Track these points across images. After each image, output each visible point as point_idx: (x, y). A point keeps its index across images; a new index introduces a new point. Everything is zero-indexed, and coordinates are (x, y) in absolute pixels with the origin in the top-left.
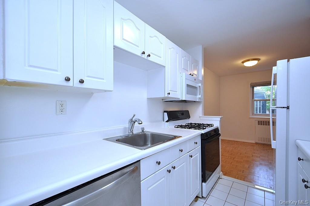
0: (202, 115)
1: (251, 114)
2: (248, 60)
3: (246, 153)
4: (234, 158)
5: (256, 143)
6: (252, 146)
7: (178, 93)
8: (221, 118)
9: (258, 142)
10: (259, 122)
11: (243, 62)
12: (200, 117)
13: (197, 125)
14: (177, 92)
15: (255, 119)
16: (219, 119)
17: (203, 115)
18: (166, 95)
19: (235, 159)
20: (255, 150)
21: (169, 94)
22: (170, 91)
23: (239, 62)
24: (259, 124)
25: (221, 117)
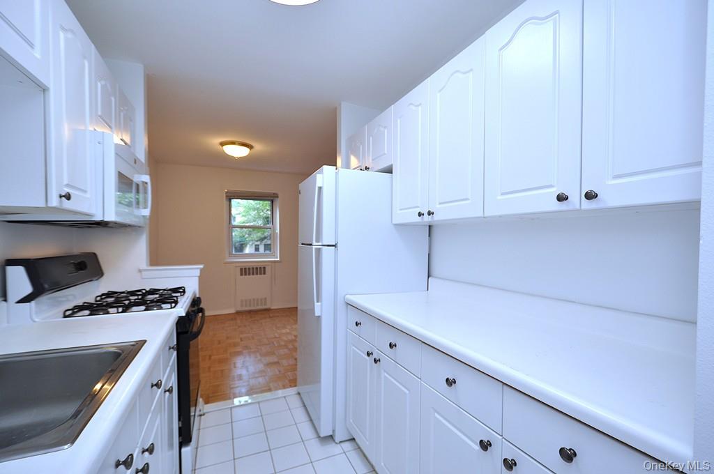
0: (147, 265)
1: (227, 255)
2: (233, 143)
3: (228, 338)
4: (210, 356)
5: (238, 313)
6: (232, 319)
7: (88, 195)
8: (202, 270)
9: (240, 309)
10: (241, 269)
11: (222, 144)
12: (140, 271)
13: (138, 295)
14: (85, 192)
15: (237, 265)
16: (198, 273)
17: (149, 263)
18: (54, 202)
19: (213, 357)
20: (239, 327)
21: (68, 197)
22: (68, 185)
23: (215, 141)
24: (241, 275)
25: (202, 266)
